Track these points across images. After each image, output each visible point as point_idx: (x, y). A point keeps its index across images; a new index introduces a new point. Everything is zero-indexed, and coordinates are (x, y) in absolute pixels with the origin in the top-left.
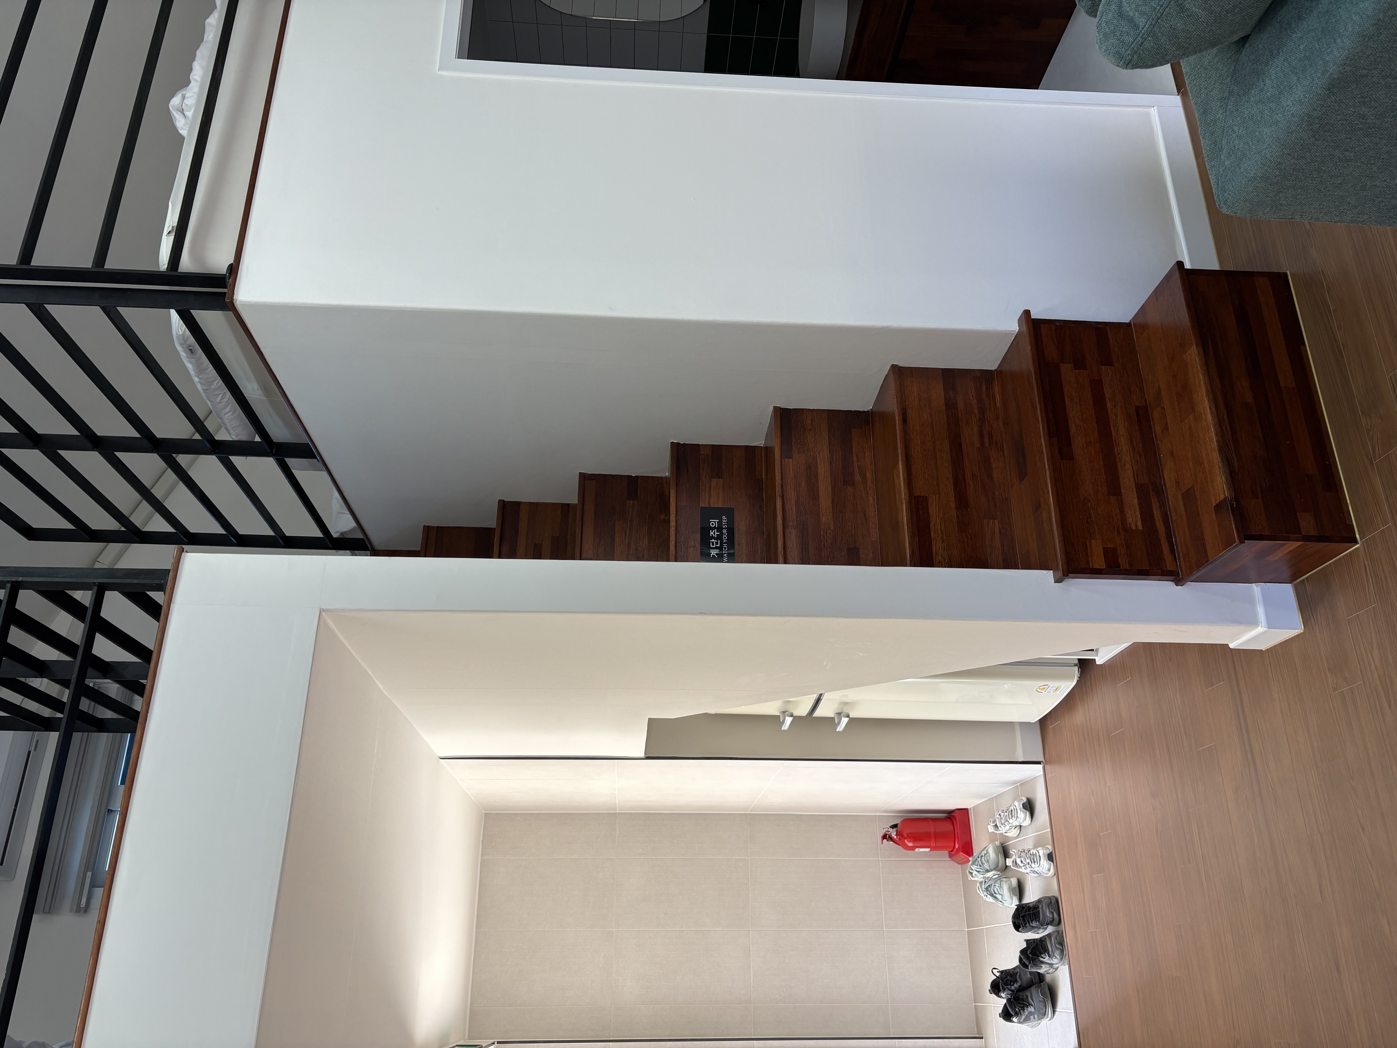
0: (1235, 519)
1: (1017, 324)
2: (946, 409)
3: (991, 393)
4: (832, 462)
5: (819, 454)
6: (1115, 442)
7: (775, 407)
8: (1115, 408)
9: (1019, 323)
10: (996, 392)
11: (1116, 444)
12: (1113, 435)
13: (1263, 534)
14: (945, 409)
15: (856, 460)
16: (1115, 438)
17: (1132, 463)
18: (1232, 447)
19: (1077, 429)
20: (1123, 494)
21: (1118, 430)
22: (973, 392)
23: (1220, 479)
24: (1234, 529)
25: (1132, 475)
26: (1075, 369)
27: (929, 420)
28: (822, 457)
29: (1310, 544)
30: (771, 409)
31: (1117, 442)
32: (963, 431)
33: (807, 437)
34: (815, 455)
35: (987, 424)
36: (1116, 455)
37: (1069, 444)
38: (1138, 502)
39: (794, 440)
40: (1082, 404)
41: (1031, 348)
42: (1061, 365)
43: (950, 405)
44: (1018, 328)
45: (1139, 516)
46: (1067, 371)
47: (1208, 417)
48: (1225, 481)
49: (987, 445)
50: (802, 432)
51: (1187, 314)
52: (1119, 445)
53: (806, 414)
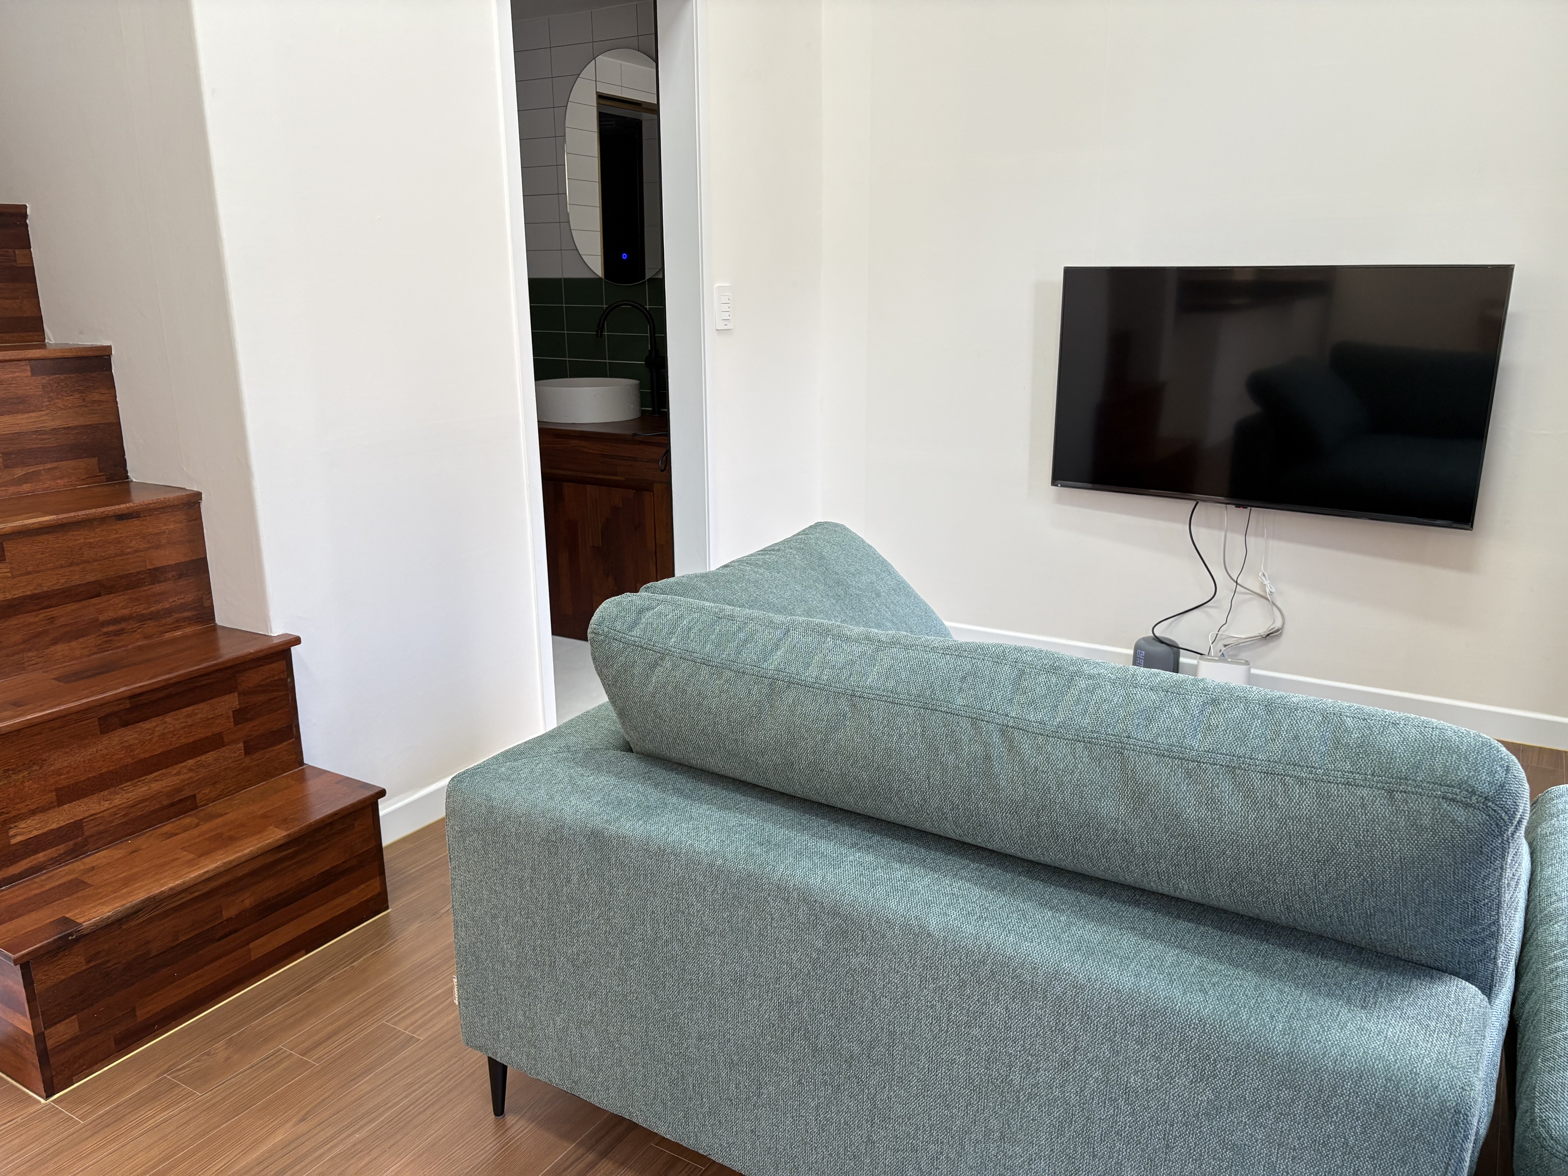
0: (49, 943)
1: (281, 633)
2: (149, 570)
3: (183, 624)
4: (37, 434)
5: (47, 414)
6: (138, 781)
7: (110, 347)
8: (189, 770)
9: (283, 635)
10: (184, 629)
11: (136, 783)
12: (148, 777)
13: (35, 985)
14: (149, 568)
15: (46, 467)
16: (145, 780)
17: (111, 808)
18: (157, 912)
19: (148, 729)
20: (61, 808)
21: (156, 780)
22: (181, 600)
23: (106, 911)
24: (35, 947)
25: (94, 812)
26: (233, 711)
27: (128, 550)
28: (43, 418)
29: (32, 1046)
30: (106, 343)
31: (138, 783)
32: (121, 595)
33: (72, 395)
34: (44, 409)
35: (137, 625)
36: (120, 786)
37: (125, 724)
38: (54, 829)
39: (62, 377)
40: (186, 730)
41: (251, 654)
42: (236, 694)
43: (156, 575)
44: (276, 635)
45: (31, 836)
46: (230, 702)
47: (193, 874)
48: (105, 917)
49: (105, 630)
50: (77, 388)
51: (324, 815)
52: (135, 786)
53: (106, 392)
